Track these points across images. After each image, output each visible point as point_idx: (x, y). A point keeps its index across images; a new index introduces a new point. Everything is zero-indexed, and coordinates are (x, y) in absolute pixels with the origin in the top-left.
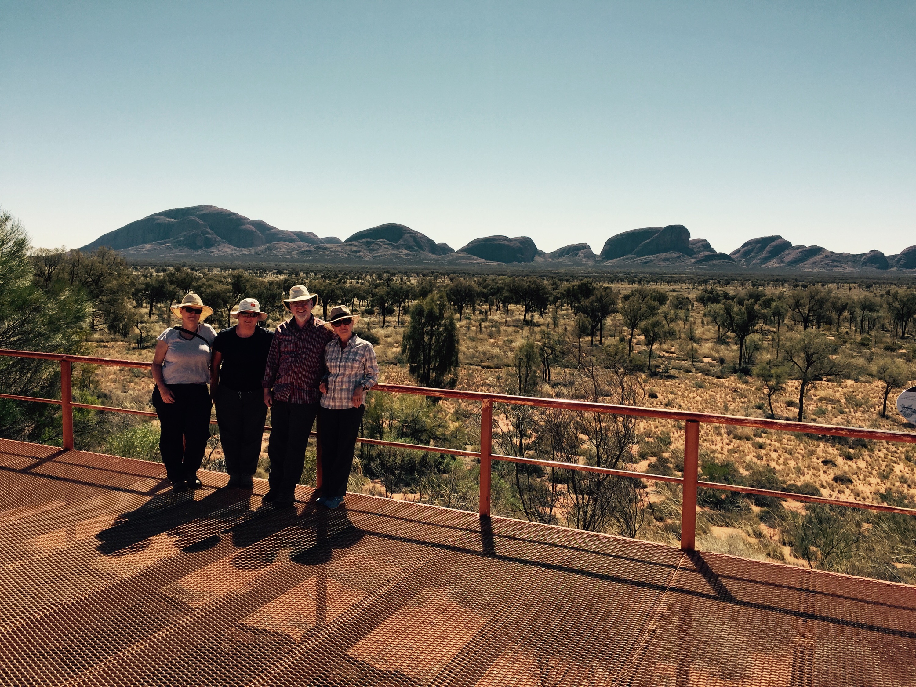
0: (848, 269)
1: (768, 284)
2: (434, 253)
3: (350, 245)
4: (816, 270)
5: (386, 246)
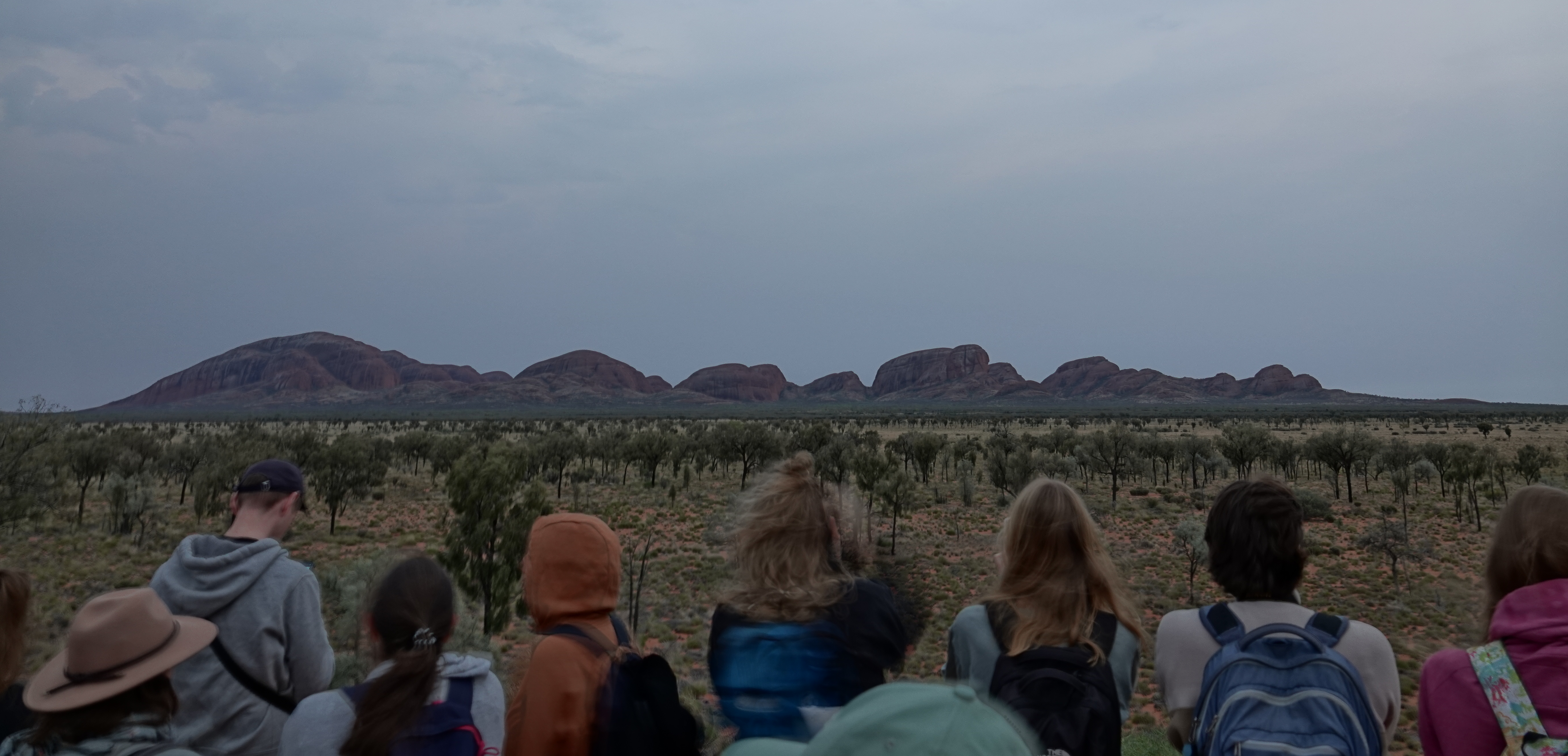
0: (1193, 399)
1: (1091, 421)
2: (642, 391)
3: (523, 382)
4: (1153, 401)
5: (574, 382)
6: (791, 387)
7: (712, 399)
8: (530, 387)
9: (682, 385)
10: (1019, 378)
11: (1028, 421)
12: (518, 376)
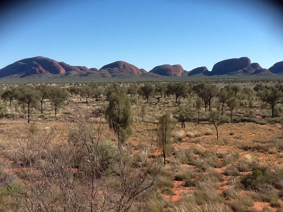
6: (185, 71)
7: (160, 75)
8: (103, 72)
9: (151, 71)
10: (261, 68)
11: (264, 82)
12: (100, 70)
